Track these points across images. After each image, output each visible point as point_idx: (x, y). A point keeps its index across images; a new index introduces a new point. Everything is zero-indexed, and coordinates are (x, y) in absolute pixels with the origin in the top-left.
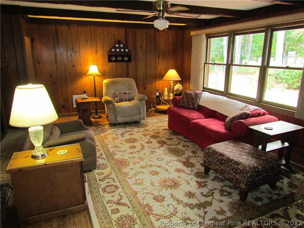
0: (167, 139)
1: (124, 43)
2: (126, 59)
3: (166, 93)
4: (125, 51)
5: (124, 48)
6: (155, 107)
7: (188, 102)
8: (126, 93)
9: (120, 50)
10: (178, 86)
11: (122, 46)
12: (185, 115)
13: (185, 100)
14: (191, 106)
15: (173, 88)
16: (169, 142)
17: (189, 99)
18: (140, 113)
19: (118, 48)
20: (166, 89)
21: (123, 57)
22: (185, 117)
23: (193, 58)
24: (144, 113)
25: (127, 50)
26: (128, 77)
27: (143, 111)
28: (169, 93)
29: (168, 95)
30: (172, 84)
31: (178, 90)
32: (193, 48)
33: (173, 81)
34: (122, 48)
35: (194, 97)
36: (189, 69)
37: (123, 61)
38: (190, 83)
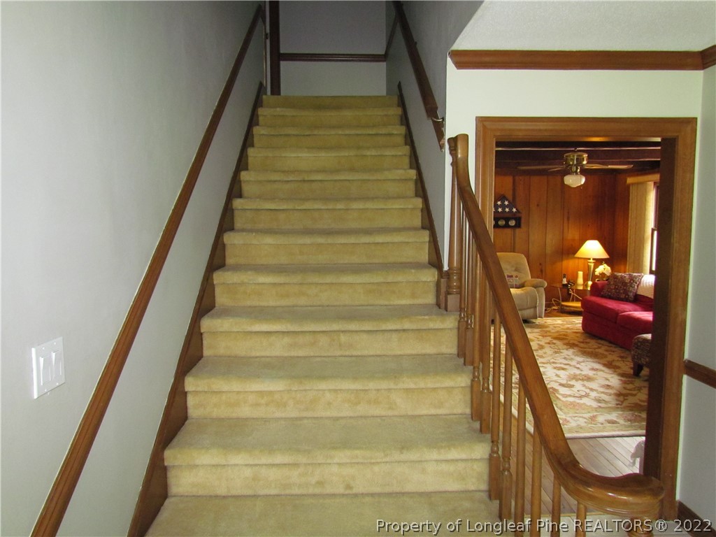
0: (579, 342)
1: (511, 198)
2: (512, 223)
3: (580, 280)
4: (511, 211)
5: (511, 206)
6: (558, 304)
7: (617, 289)
8: (512, 276)
9: (504, 209)
10: (604, 269)
11: (506, 203)
12: (610, 306)
13: (613, 287)
14: (623, 296)
15: (594, 271)
16: (582, 345)
17: (620, 285)
18: (536, 307)
19: (500, 206)
20: (581, 274)
21: (507, 220)
22: (610, 309)
23: (631, 221)
24: (542, 307)
25: (514, 210)
26: (514, 252)
27: (541, 305)
28: (585, 280)
29: (583, 285)
30: (592, 265)
31: (603, 274)
32: (632, 206)
33: (594, 259)
34: (507, 206)
35: (627, 281)
36: (625, 241)
37: (507, 226)
38: (626, 264)
